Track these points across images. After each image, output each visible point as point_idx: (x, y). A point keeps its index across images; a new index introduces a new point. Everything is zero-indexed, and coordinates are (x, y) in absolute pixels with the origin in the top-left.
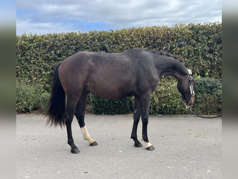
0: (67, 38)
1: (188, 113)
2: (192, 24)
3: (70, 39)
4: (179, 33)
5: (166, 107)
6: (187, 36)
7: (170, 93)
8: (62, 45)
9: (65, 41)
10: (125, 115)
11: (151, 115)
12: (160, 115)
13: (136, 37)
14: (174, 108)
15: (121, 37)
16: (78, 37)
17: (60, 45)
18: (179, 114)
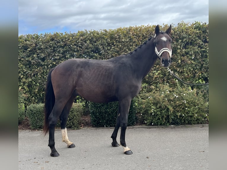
0: (52, 40)
1: (205, 122)
2: (197, 22)
3: (56, 40)
4: (184, 33)
5: (181, 116)
6: (193, 36)
7: (185, 101)
8: (47, 48)
9: (51, 42)
10: (131, 127)
11: (162, 126)
12: (172, 126)
13: (135, 37)
14: (190, 117)
15: (117, 37)
16: (66, 38)
17: (45, 47)
18: (194, 124)
